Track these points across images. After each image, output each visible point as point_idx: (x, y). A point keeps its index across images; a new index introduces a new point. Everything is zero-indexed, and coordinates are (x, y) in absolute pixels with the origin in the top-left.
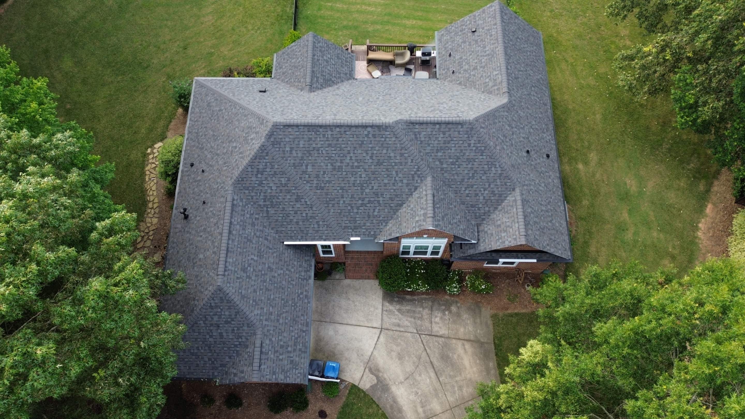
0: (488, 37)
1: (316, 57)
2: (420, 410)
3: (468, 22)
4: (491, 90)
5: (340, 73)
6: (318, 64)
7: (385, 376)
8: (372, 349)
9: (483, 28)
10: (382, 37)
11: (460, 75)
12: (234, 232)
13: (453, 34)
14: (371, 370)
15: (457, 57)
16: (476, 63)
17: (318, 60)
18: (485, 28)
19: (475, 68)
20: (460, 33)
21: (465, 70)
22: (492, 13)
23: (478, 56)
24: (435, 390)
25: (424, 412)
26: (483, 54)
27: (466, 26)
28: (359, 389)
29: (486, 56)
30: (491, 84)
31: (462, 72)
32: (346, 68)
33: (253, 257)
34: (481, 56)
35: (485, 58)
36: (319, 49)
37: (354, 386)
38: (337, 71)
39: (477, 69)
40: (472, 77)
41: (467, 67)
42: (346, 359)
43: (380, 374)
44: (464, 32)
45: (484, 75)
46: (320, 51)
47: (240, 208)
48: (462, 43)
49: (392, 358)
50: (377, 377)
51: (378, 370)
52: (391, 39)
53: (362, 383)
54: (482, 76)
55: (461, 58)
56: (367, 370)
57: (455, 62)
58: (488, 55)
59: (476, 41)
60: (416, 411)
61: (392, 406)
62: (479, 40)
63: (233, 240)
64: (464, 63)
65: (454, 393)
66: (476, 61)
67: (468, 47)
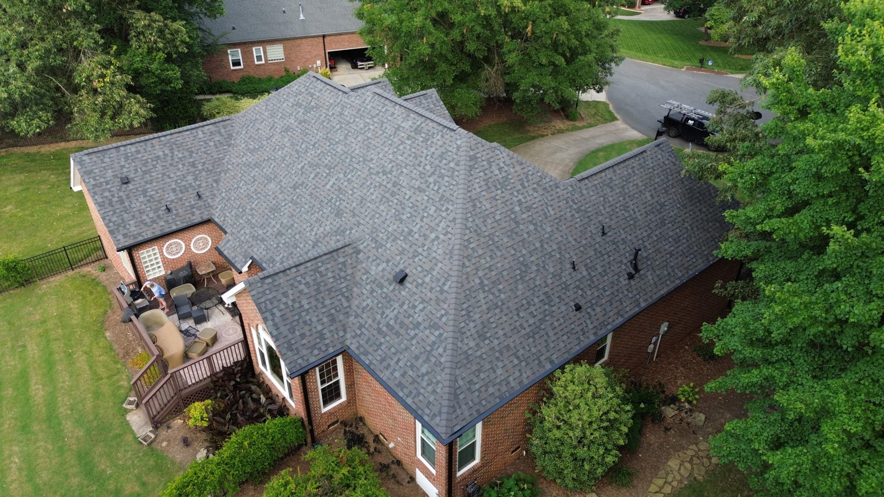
0: (139, 156)
3: (107, 194)
4: (226, 136)
9: (122, 167)
11: (204, 185)
13: (126, 215)
15: (172, 197)
16: (184, 165)
18: (123, 163)
19: (193, 165)
20: (126, 204)
21: (196, 179)
22: (95, 159)
23: (171, 165)
26: (169, 158)
27: (113, 196)
29: (172, 153)
30: (217, 138)
31: (198, 183)
34: (173, 160)
35: (176, 153)
39: (193, 162)
40: (207, 166)
41: (190, 178)
44: (124, 197)
45: (203, 150)
48: (145, 196)
54: (205, 153)
55: (174, 190)
57: (181, 199)
58: (171, 150)
59: (145, 173)
62: (144, 169)
64: (184, 183)
66: (180, 166)
67: (154, 184)
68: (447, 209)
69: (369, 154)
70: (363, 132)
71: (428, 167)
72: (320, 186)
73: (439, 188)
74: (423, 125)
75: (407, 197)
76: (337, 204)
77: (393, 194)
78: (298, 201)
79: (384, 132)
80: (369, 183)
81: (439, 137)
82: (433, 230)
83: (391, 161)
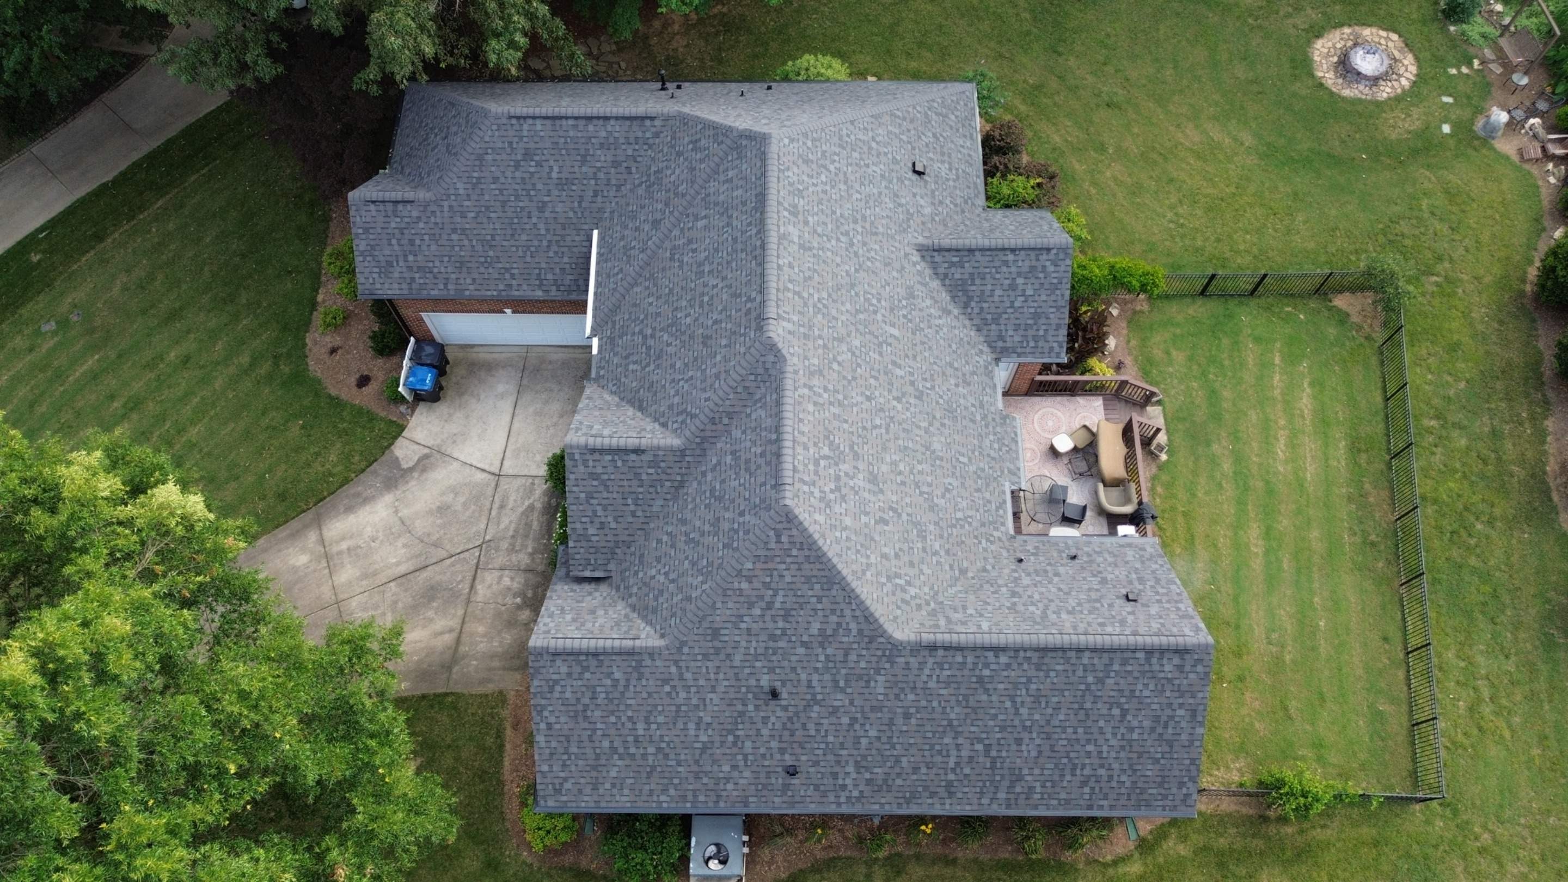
0: (1101, 620)
1: (1011, 257)
2: (344, 546)
3: (1162, 591)
5: (996, 321)
6: (997, 264)
7: (413, 483)
8: (462, 458)
9: (1132, 613)
10: (1195, 473)
11: (1006, 571)
12: (591, 128)
13: (1138, 566)
14: (426, 457)
15: (1062, 569)
16: (1031, 597)
17: (1006, 263)
18: (1130, 617)
19: (1015, 594)
20: (1134, 576)
21: (1017, 579)
22: (1175, 630)
23: (1051, 601)
24: (375, 574)
25: (340, 553)
27: (1152, 587)
28: (396, 438)
30: (957, 616)
31: (1015, 574)
32: (1017, 339)
33: (556, 169)
34: (1047, 606)
36: (1034, 263)
37: (402, 428)
38: (1000, 315)
39: (1012, 597)
40: (992, 589)
41: (1026, 582)
42: (450, 415)
43: (416, 474)
44: (1135, 582)
45: (990, 607)
46: (1033, 268)
47: (640, 134)
48: (1104, 578)
49: (443, 494)
50: (411, 470)
51: (424, 470)
52: (1194, 495)
53: (406, 443)
54: (987, 604)
55: (1057, 575)
56: (427, 451)
57: (1049, 564)
58: (1045, 617)
59: (1096, 601)
60: (343, 539)
61: (358, 495)
62: (1097, 604)
63: (575, 127)
64: (1039, 578)
65: (365, 610)
66: (1037, 597)
67: (1086, 587)
68: (848, 136)
69: (843, 282)
70: (825, 311)
71: (823, 178)
72: (901, 347)
73: (835, 154)
74: (786, 205)
75: (859, 196)
76: (904, 302)
77: (864, 218)
78: (927, 375)
79: (815, 270)
80: (869, 264)
81: (790, 174)
82: (870, 148)
83: (838, 240)
